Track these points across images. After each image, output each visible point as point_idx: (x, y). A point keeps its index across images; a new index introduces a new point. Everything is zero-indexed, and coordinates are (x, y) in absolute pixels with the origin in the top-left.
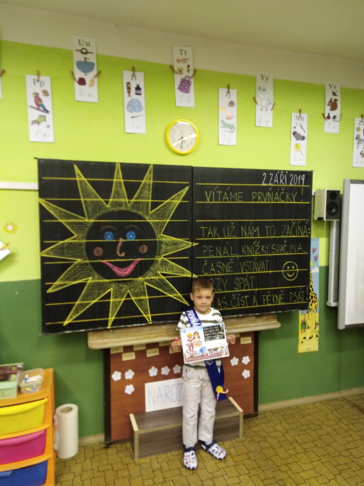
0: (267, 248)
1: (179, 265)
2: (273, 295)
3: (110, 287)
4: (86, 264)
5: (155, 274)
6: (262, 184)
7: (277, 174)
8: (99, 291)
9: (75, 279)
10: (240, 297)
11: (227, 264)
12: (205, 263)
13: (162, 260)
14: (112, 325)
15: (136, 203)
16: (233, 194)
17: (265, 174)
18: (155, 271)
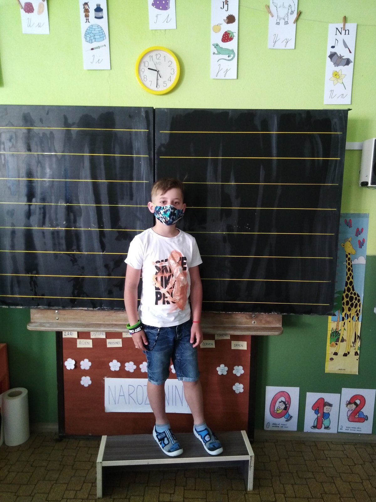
5: (105, 248)
13: (114, 231)
18: (104, 245)
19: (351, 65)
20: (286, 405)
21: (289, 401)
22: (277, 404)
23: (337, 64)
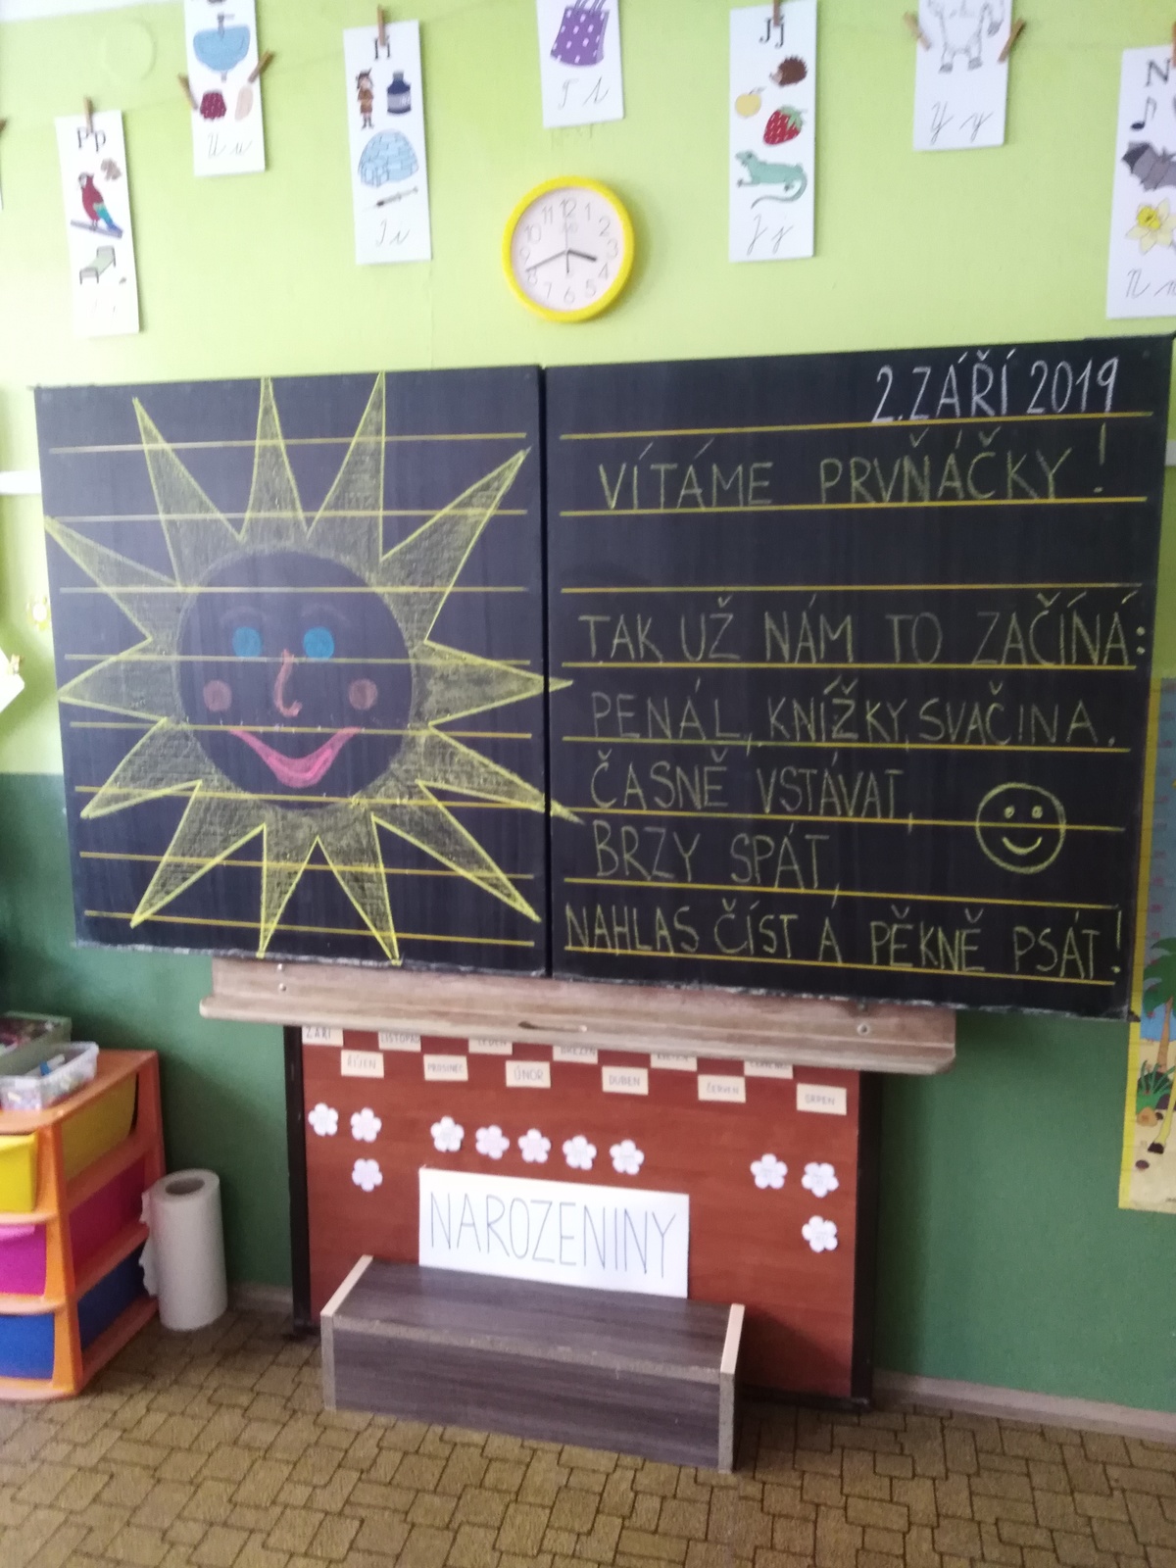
0: (894, 715)
1: (496, 761)
2: (922, 925)
3: (260, 820)
4: (186, 736)
5: (408, 787)
6: (870, 419)
7: (952, 369)
8: (227, 830)
9: (156, 783)
10: (756, 916)
11: (697, 772)
12: (598, 761)
13: (432, 738)
14: (271, 948)
15: (330, 521)
16: (726, 472)
17: (886, 370)
18: (407, 779)
23: (1151, 182)
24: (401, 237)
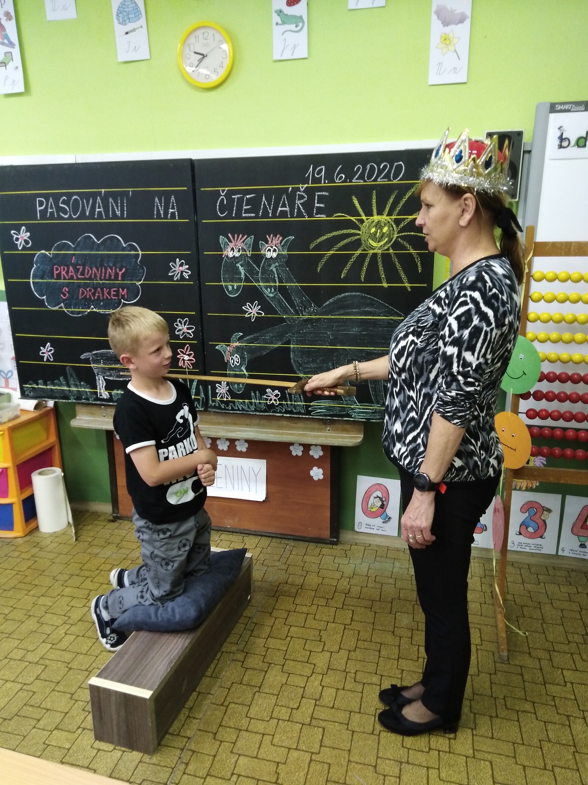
19: (468, 22)
20: (382, 501)
21: (387, 498)
22: (371, 500)
23: (446, 23)
24: (137, 48)
